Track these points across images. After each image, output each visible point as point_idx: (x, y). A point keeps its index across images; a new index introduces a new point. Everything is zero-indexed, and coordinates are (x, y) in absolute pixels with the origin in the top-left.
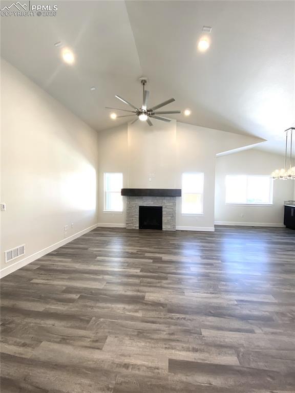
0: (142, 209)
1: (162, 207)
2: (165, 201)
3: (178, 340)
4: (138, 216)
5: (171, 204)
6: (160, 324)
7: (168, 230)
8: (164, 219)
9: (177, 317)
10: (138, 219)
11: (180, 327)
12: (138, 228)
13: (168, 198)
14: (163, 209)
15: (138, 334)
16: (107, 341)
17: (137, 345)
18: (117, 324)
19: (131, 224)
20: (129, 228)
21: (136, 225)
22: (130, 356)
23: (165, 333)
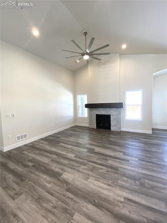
0: (98, 116)
1: (110, 115)
2: (112, 111)
3: (54, 214)
4: (95, 121)
5: (117, 113)
6: (54, 197)
7: (114, 130)
8: (112, 123)
9: (68, 196)
10: (95, 122)
11: (63, 205)
12: (96, 128)
13: (114, 109)
14: (111, 117)
15: (37, 199)
16: (21, 196)
17: (31, 206)
18: (33, 188)
19: (92, 125)
20: (91, 127)
21: (95, 126)
22: (22, 211)
23: (51, 205)
